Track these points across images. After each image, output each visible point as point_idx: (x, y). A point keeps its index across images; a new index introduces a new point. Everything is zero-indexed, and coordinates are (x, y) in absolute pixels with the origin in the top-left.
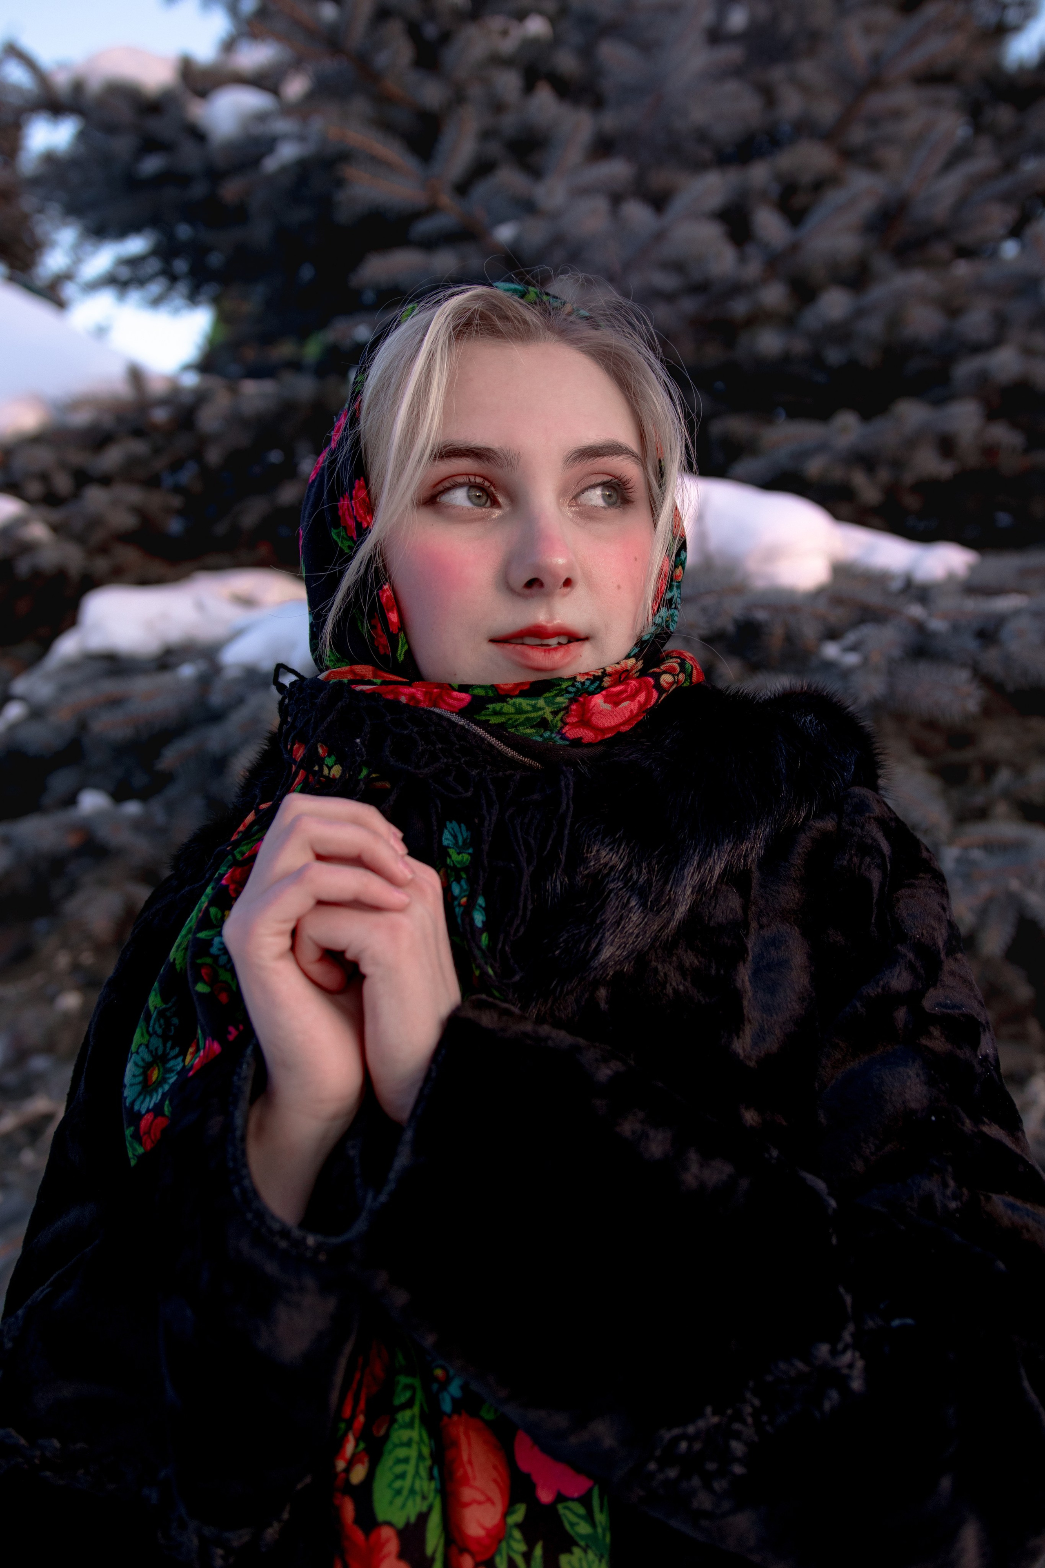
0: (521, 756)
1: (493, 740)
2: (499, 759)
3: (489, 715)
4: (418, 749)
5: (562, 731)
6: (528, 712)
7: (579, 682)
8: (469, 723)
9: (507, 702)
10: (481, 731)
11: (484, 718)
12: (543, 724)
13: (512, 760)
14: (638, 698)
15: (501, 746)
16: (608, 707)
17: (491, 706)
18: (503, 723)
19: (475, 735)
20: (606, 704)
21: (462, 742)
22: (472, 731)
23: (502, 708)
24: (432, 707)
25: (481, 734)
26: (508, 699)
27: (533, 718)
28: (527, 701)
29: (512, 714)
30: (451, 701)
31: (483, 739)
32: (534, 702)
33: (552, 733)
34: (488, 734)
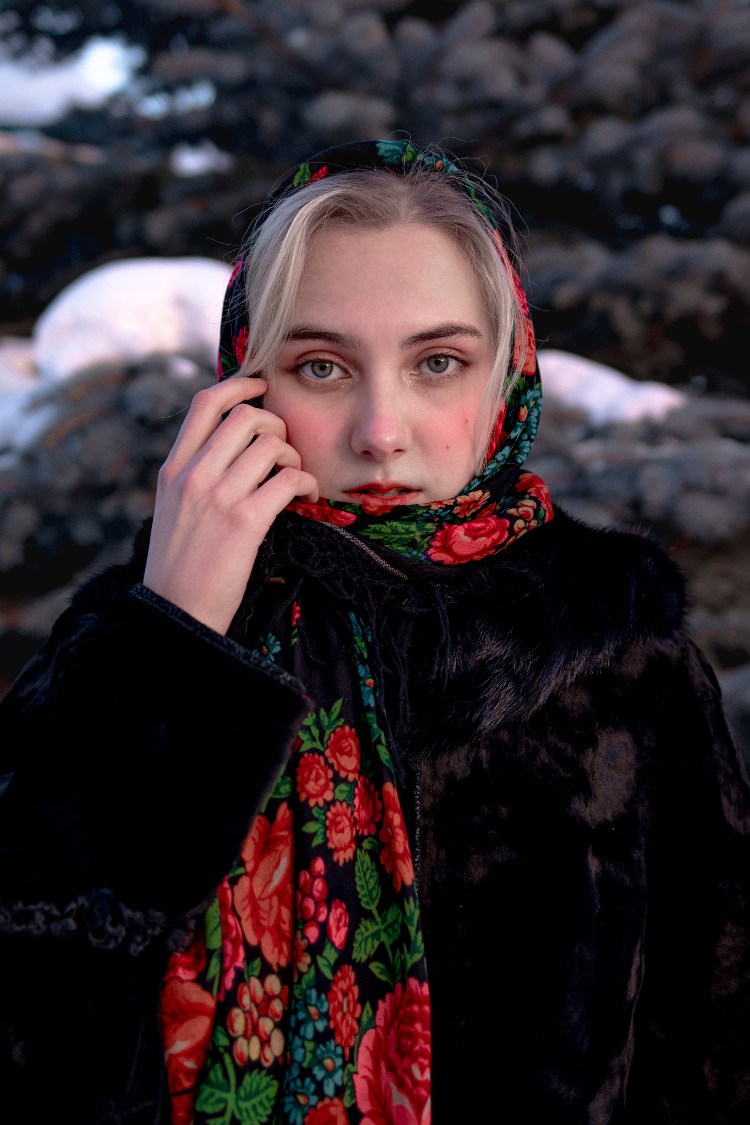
0: (393, 568)
1: (372, 553)
2: (375, 568)
3: (370, 532)
4: (313, 554)
5: (427, 553)
6: (402, 534)
7: (433, 510)
8: (354, 537)
9: (386, 524)
10: (363, 545)
11: (365, 534)
12: (413, 544)
13: (385, 571)
14: (493, 536)
15: (378, 558)
16: (467, 539)
17: (372, 526)
18: (380, 540)
19: (358, 548)
20: (466, 536)
21: (347, 553)
22: (356, 544)
23: (381, 528)
24: (324, 521)
25: (362, 547)
26: (387, 522)
27: (405, 538)
28: (402, 525)
29: (389, 534)
30: (340, 519)
31: (364, 552)
32: (407, 526)
33: (419, 552)
34: (368, 548)
